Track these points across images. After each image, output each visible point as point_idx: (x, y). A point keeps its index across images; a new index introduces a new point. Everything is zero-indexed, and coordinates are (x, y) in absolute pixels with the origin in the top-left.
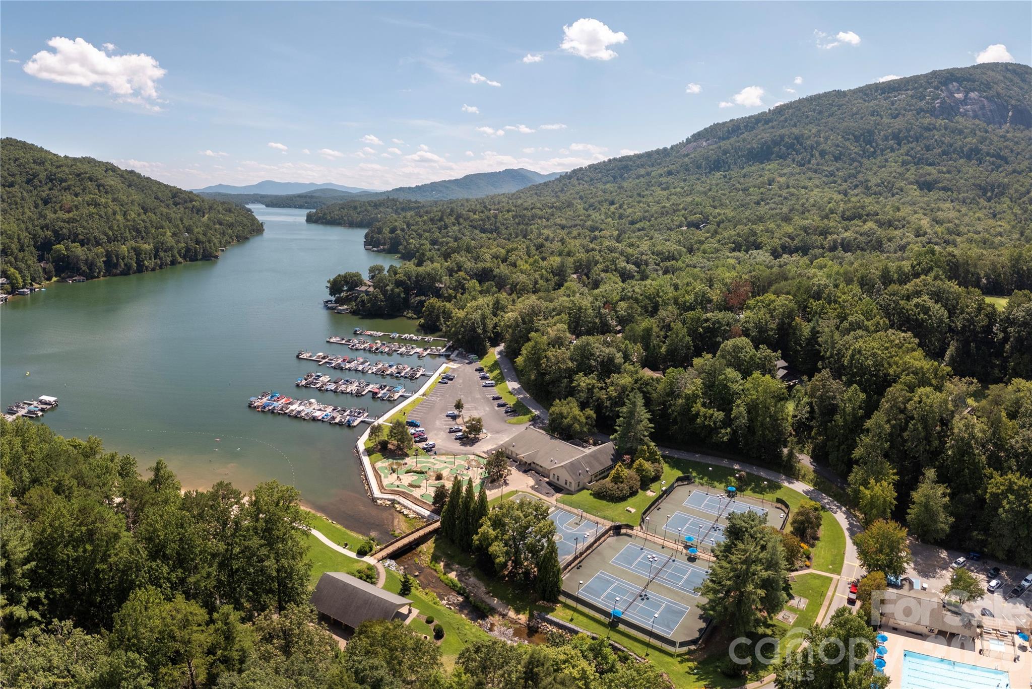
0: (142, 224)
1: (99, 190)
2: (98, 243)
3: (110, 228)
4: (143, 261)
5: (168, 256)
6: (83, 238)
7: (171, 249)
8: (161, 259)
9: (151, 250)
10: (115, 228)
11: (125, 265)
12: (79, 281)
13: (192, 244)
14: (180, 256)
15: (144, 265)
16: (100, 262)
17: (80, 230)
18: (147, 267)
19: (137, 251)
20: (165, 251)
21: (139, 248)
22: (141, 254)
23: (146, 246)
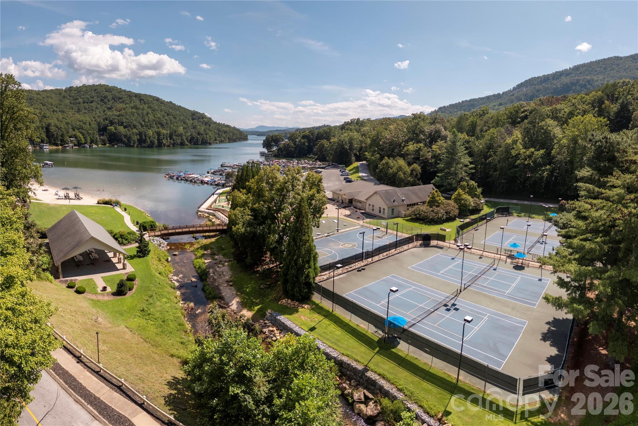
0: (165, 121)
1: (140, 102)
2: (135, 127)
3: (144, 121)
4: (162, 140)
5: (179, 139)
6: (126, 124)
7: (181, 135)
8: (174, 140)
9: (167, 134)
10: (147, 120)
11: (151, 142)
12: (121, 146)
13: (195, 135)
14: (188, 141)
15: (162, 142)
16: (136, 138)
17: (124, 120)
18: (164, 145)
19: (159, 134)
20: (177, 136)
21: (160, 132)
22: (161, 135)
23: (165, 132)
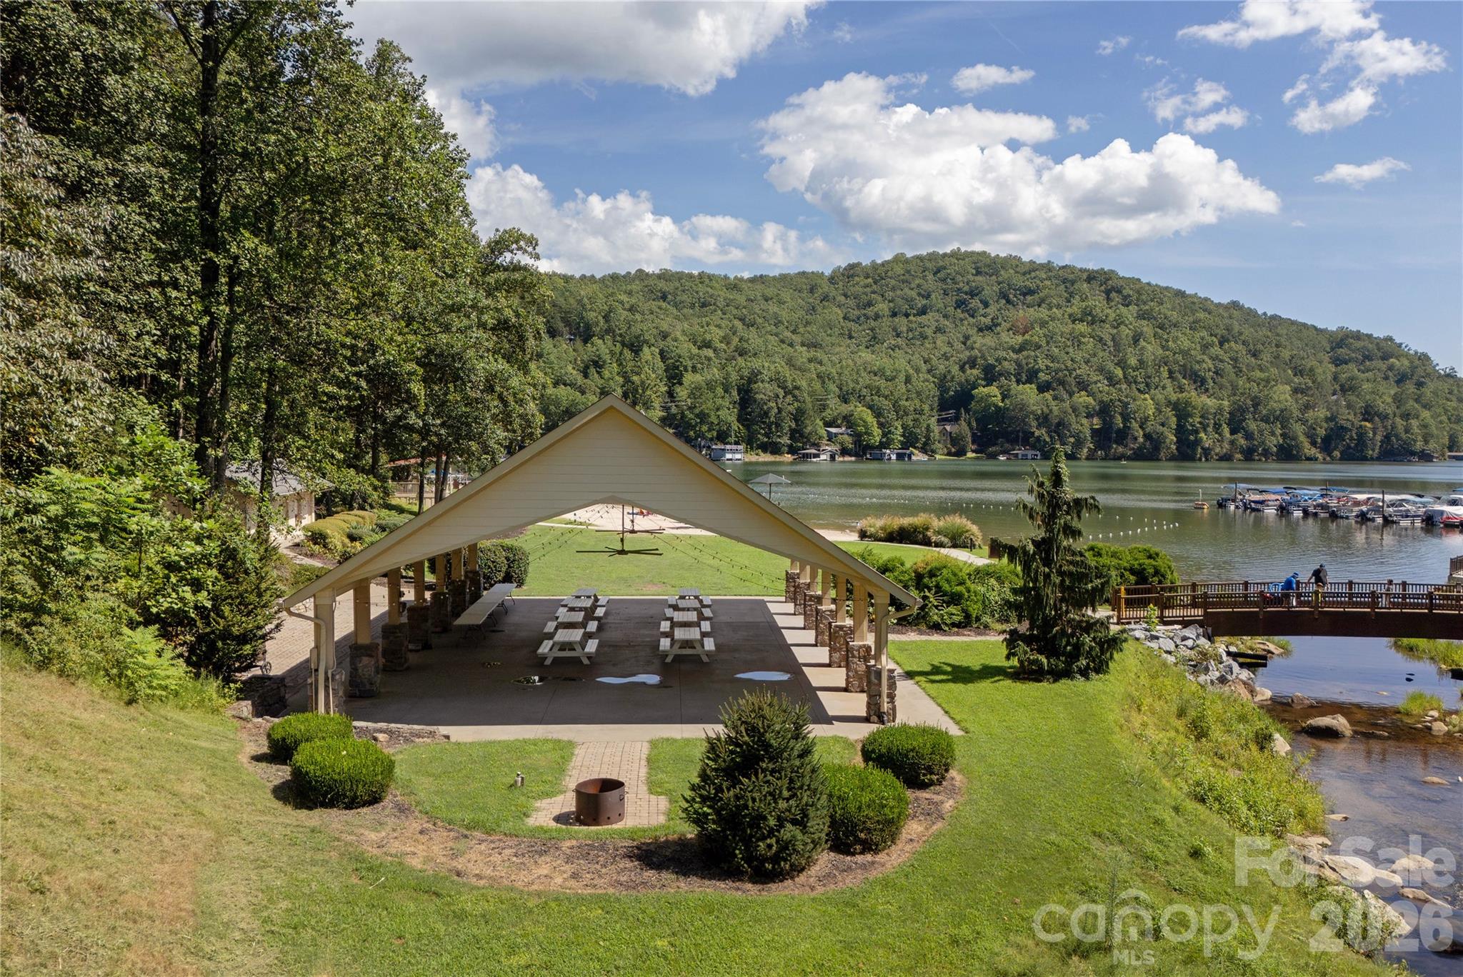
2: (1083, 386)
7: (1282, 418)
12: (1025, 457)
21: (1188, 403)
22: (1190, 415)
23: (1211, 402)
